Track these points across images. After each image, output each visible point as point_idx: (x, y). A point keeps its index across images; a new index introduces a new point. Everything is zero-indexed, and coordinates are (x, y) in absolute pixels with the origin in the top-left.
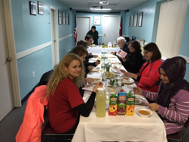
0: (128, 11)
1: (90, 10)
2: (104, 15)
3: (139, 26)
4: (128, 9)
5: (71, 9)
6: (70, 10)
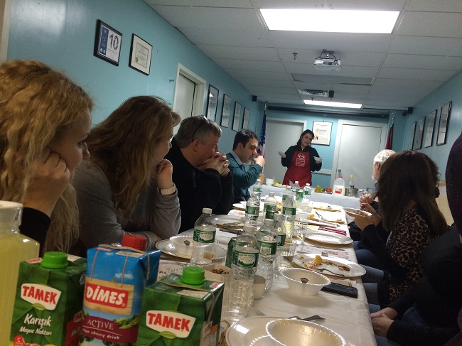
0: (411, 110)
1: (305, 105)
2: (341, 122)
3: (438, 145)
4: (411, 106)
5: (254, 98)
6: (253, 100)
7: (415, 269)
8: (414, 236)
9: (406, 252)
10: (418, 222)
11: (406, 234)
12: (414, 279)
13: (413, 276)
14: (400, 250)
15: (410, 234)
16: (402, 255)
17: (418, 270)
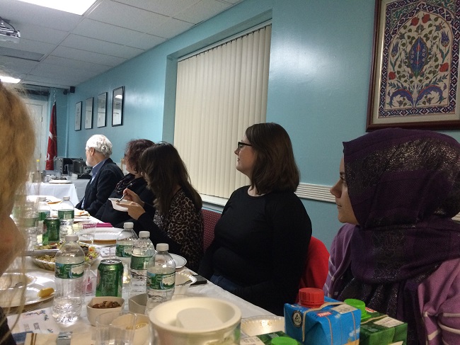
7: (186, 243)
8: (186, 216)
9: (181, 230)
10: (187, 203)
11: (179, 216)
12: (187, 252)
13: (185, 250)
14: (176, 230)
15: (183, 215)
16: (178, 234)
17: (188, 244)
